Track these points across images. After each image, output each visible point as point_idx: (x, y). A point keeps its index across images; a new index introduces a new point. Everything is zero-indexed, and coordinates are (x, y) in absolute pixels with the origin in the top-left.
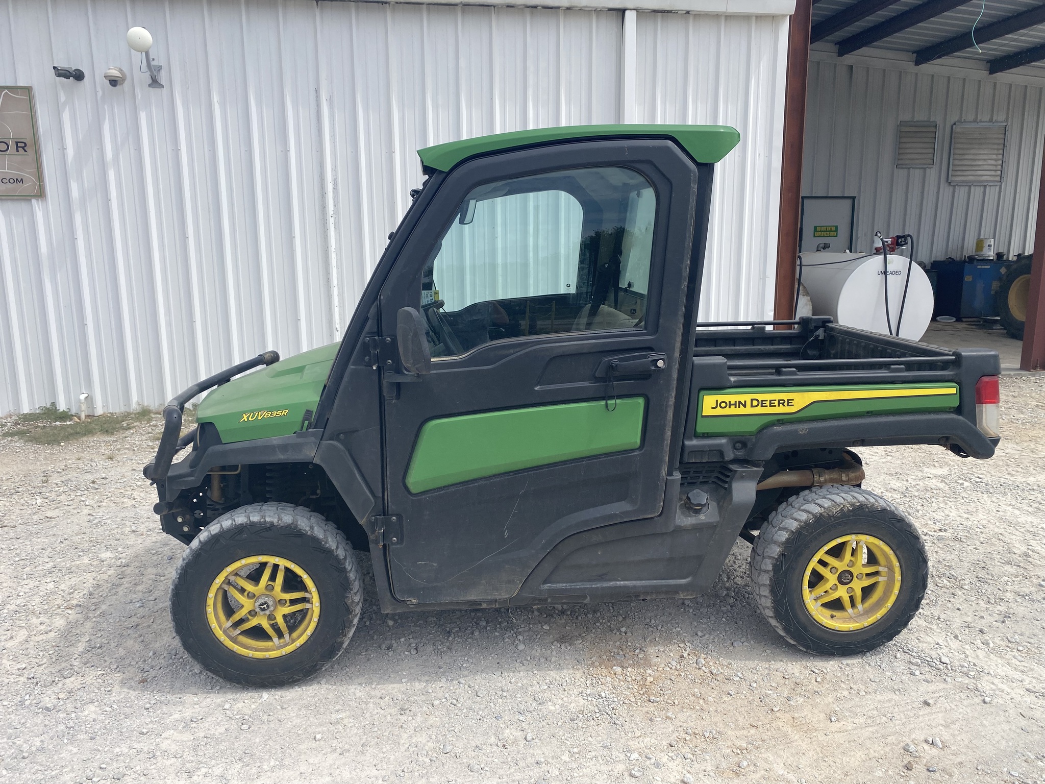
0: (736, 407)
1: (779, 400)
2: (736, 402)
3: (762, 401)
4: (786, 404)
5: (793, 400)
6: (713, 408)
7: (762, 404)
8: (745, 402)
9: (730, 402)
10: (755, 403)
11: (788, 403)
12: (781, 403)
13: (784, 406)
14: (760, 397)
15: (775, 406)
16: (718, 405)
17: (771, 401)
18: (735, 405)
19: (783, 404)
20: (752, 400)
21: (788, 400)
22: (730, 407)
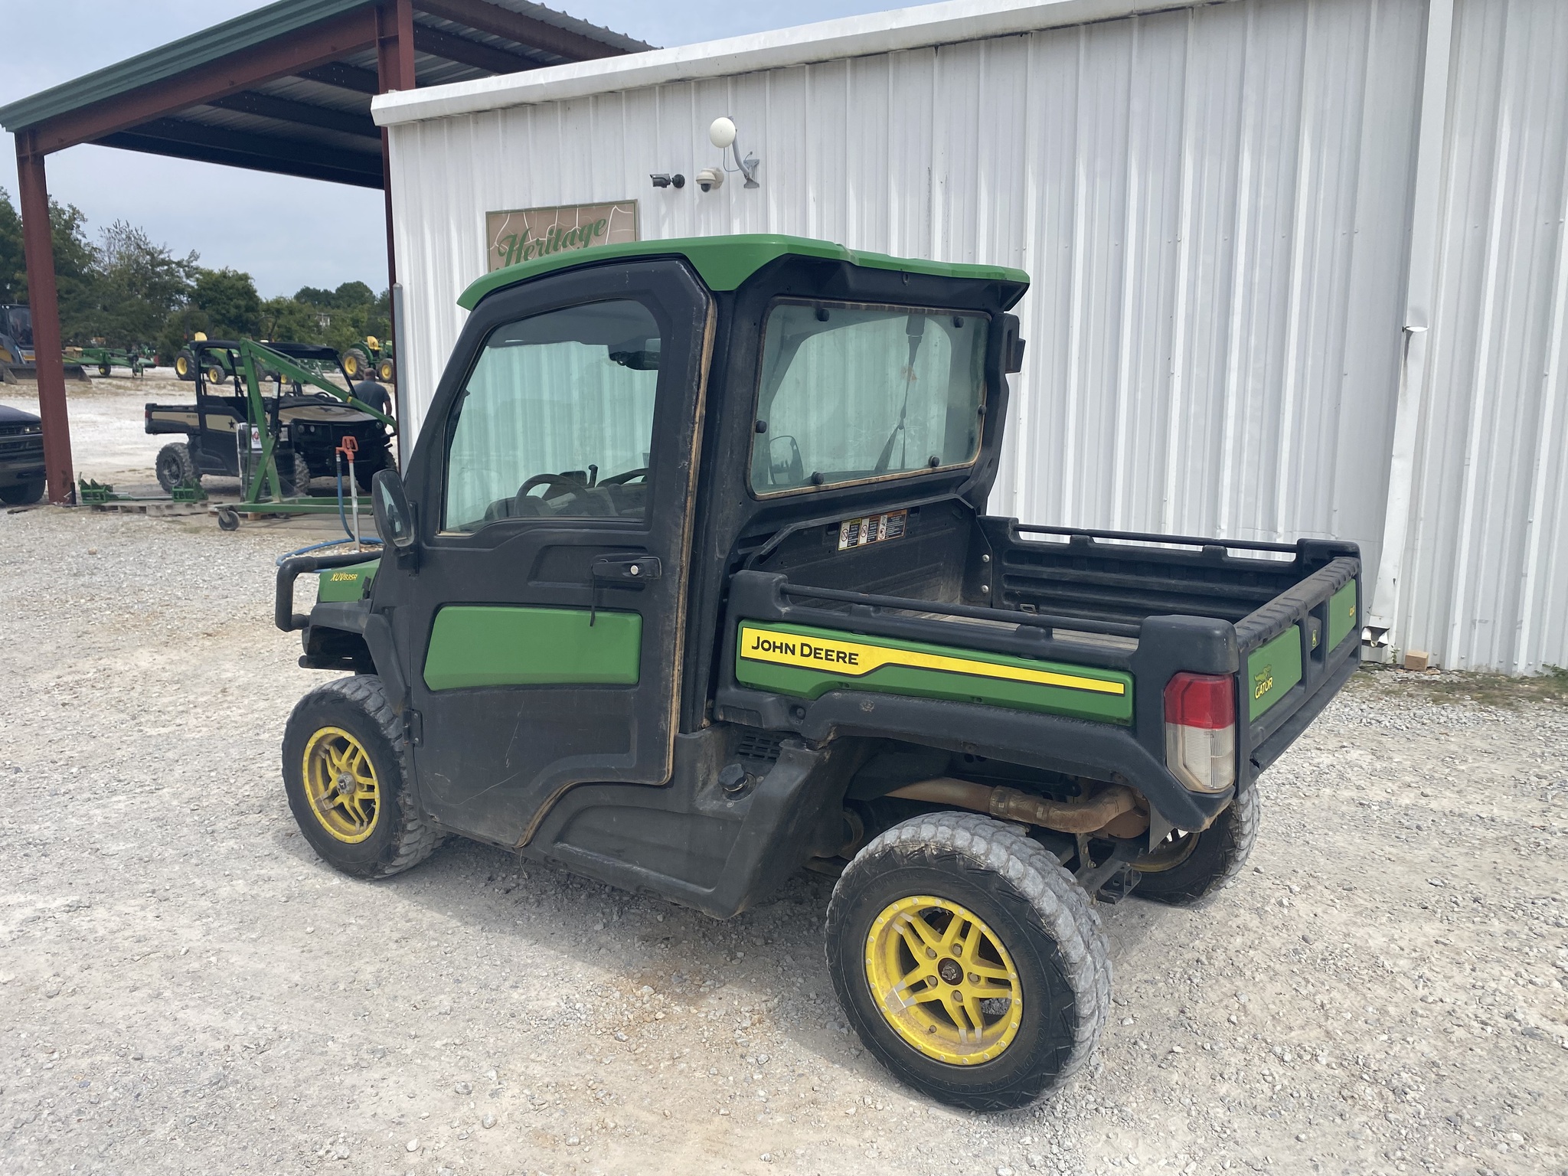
0: (781, 652)
1: (838, 653)
2: (782, 644)
3: (816, 649)
4: (847, 659)
5: (857, 655)
6: (753, 648)
7: (815, 653)
8: (794, 646)
9: (774, 643)
10: (806, 650)
11: (850, 659)
12: (841, 656)
13: (845, 662)
14: (815, 643)
15: (833, 660)
16: (759, 645)
17: (827, 651)
18: (781, 648)
19: (843, 659)
20: (803, 645)
21: (851, 654)
22: (774, 651)
